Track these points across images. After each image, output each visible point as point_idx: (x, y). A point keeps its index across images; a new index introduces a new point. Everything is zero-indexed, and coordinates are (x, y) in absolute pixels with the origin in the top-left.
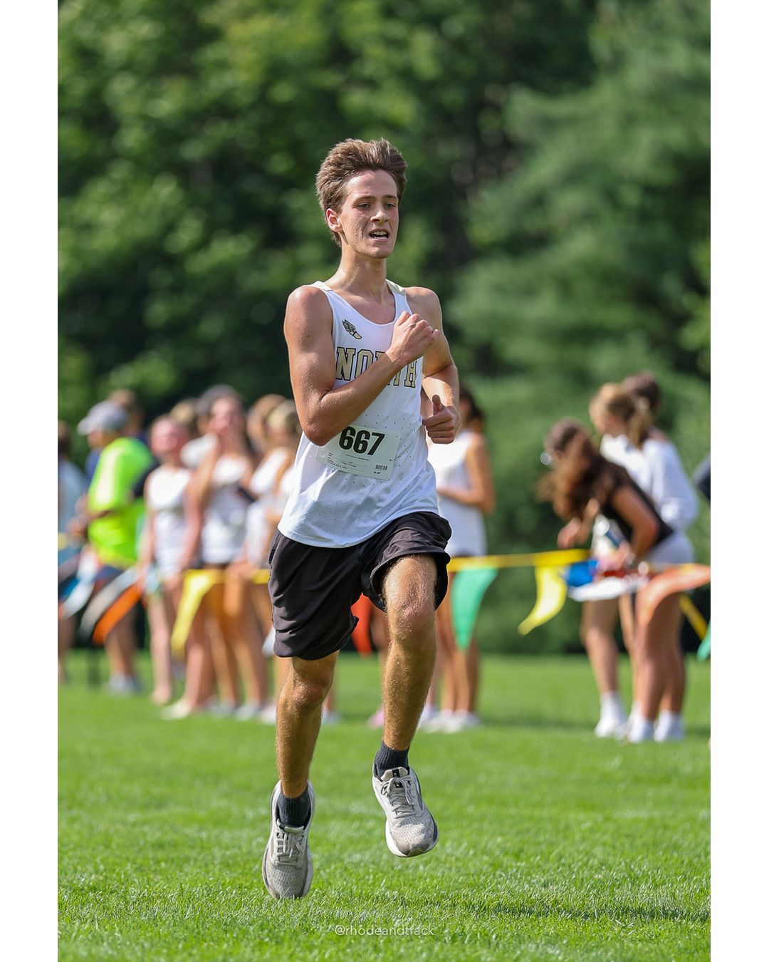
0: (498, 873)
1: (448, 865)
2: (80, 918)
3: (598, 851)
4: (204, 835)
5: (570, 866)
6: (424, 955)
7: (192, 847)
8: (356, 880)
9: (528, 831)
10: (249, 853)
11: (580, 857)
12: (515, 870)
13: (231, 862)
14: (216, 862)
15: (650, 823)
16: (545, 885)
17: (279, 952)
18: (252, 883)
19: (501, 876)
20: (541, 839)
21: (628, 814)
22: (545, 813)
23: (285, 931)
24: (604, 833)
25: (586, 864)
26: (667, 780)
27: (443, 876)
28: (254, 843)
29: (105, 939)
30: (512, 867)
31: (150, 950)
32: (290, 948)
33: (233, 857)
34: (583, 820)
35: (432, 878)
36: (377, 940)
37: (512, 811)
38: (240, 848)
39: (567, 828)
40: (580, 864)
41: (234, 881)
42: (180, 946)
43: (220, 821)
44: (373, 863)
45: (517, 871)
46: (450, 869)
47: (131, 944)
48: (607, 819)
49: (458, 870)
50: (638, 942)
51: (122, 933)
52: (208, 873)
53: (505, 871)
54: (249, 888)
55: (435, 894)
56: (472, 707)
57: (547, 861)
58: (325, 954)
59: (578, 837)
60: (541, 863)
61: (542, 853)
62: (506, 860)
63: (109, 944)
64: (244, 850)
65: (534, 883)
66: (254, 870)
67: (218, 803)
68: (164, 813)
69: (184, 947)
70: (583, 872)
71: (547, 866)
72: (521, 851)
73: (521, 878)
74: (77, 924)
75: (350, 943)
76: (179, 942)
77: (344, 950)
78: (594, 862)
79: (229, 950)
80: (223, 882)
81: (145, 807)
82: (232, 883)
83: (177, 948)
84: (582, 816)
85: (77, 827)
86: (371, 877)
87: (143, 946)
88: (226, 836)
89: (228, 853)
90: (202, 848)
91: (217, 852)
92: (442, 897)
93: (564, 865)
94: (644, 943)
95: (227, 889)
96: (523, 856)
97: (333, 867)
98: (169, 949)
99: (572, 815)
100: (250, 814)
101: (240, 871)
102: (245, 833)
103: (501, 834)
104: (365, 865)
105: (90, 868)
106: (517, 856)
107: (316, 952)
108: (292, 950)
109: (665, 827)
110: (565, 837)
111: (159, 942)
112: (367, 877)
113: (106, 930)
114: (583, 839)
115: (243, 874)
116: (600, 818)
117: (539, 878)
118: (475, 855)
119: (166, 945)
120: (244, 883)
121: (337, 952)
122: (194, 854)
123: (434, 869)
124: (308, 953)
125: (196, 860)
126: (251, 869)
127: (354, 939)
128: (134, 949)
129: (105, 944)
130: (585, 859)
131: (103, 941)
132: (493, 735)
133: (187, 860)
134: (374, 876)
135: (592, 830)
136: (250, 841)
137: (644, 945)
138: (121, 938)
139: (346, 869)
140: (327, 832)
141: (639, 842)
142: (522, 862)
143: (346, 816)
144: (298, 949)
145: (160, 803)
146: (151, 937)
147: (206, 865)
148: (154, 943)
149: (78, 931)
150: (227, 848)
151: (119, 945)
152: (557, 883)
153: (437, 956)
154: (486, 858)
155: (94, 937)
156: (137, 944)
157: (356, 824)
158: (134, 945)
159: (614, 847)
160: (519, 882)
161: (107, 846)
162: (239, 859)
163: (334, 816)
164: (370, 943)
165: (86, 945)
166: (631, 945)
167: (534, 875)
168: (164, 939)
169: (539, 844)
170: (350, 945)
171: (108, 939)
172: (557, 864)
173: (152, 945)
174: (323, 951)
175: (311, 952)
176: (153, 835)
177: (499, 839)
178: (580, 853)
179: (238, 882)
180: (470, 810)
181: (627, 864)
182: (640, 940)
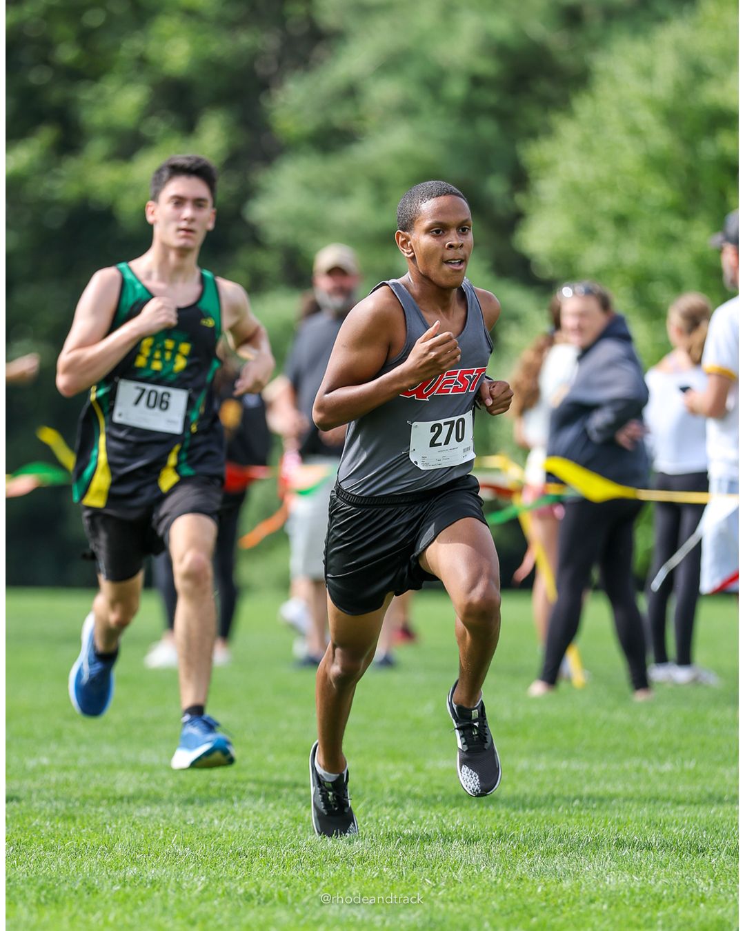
1: (245, 820)
8: (145, 835)
17: (60, 915)
18: (31, 838)
27: (240, 830)
32: (71, 910)
34: (393, 771)
39: (375, 779)
40: (388, 818)
44: (164, 817)
46: (247, 824)
48: (419, 769)
49: (257, 825)
50: (449, 903)
59: (386, 789)
66: (34, 824)
70: (392, 827)
78: (404, 816)
84: (391, 766)
86: (162, 832)
94: (456, 904)
97: (120, 822)
99: (380, 766)
100: (31, 763)
104: (156, 820)
108: (73, 912)
112: (157, 833)
116: (410, 768)
120: (22, 838)
124: (90, 915)
126: (30, 824)
134: (165, 833)
137: (455, 906)
139: (134, 823)
140: (114, 783)
143: (135, 766)
144: (80, 911)
157: (146, 775)
163: (121, 767)
166: (442, 906)
175: (94, 913)
180: (271, 759)
181: (438, 817)
182: (452, 901)
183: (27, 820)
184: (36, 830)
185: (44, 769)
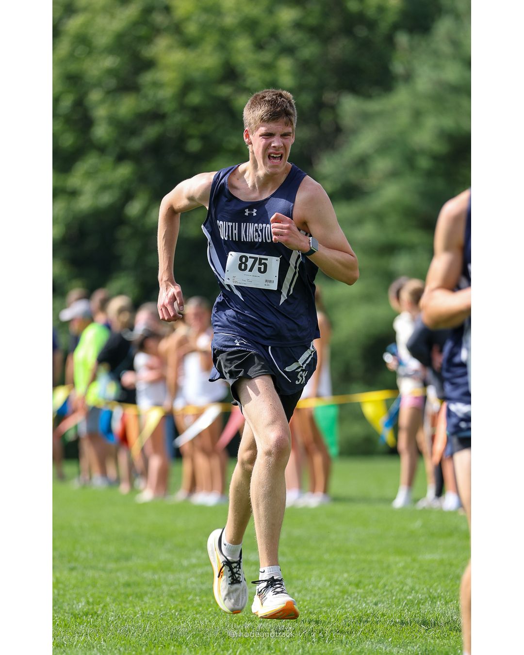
0: (345, 597)
1: (313, 593)
2: (78, 634)
3: (409, 581)
4: (156, 577)
5: (391, 591)
6: (300, 651)
7: (149, 585)
9: (363, 569)
10: (186, 588)
11: (397, 585)
12: (356, 595)
13: (174, 594)
14: (164, 594)
15: (441, 562)
16: (376, 604)
17: (207, 652)
18: (188, 607)
19: (347, 599)
20: (372, 574)
21: (427, 557)
22: (375, 557)
23: (210, 638)
24: (412, 570)
25: (401, 590)
26: (450, 534)
27: (310, 600)
28: (189, 582)
29: (95, 646)
30: (354, 593)
31: (124, 652)
32: (213, 649)
33: (176, 591)
34: (398, 562)
35: (304, 601)
36: (270, 642)
37: (353, 557)
38: (180, 585)
39: (389, 567)
40: (398, 589)
41: (176, 607)
42: (144, 649)
43: (167, 568)
45: (358, 596)
46: (315, 595)
47: (111, 649)
48: (414, 560)
49: (320, 595)
50: (436, 639)
51: (105, 642)
52: (159, 601)
53: (350, 595)
54: (187, 610)
55: (306, 612)
56: (326, 491)
57: (377, 588)
58: (237, 651)
59: (395, 572)
60: (373, 590)
61: (373, 583)
62: (351, 588)
63: (97, 649)
64: (182, 586)
65: (368, 603)
67: (164, 556)
68: (130, 564)
69: (146, 650)
70: (400, 595)
71: (376, 592)
72: (360, 582)
73: (360, 600)
74: (76, 637)
75: (253, 644)
76: (143, 647)
77: (249, 649)
78: (407, 588)
79: (175, 651)
80: (169, 607)
81: (118, 560)
82: (175, 608)
83: (141, 650)
84: (397, 559)
85: (74, 574)
87: (119, 650)
88: (171, 578)
89: (172, 588)
90: (156, 586)
91: (165, 588)
92: (311, 613)
93: (387, 591)
94: (441, 640)
95: (172, 612)
96: (361, 586)
98: (136, 652)
99: (392, 559)
100: (185, 563)
101: (180, 600)
102: (183, 576)
103: (347, 572)
105: (83, 600)
106: (357, 585)
107: (231, 651)
108: (215, 650)
109: (451, 565)
110: (388, 573)
111: (130, 647)
113: (95, 641)
114: (399, 574)
115: (182, 602)
116: (409, 559)
117: (371, 599)
118: (330, 585)
119: (134, 648)
120: (183, 607)
121: (244, 651)
122: (150, 589)
123: (305, 595)
124: (225, 652)
125: (151, 593)
126: (187, 598)
127: (255, 642)
128: (113, 652)
129: (95, 649)
130: (401, 587)
131: (93, 647)
132: (339, 508)
133: (146, 593)
135: (405, 568)
136: (186, 580)
137: (440, 641)
138: (105, 645)
141: (434, 575)
142: (360, 589)
144: (219, 650)
145: (127, 557)
146: (124, 644)
147: (158, 597)
148: (127, 648)
149: (78, 641)
150: (172, 585)
151: (104, 649)
152: (383, 603)
153: (308, 652)
154: (337, 587)
155: (88, 644)
156: (116, 649)
158: (114, 649)
159: (419, 579)
160: (359, 602)
161: (94, 585)
162: (179, 592)
164: (265, 644)
165: (82, 650)
166: (432, 641)
167: (368, 598)
168: (132, 645)
169: (371, 577)
170: (252, 646)
171: (96, 647)
172: (382, 591)
173: (126, 649)
174: (236, 650)
175: (228, 651)
176: (123, 578)
177: (346, 575)
178: (397, 582)
179: (179, 607)
180: (326, 557)
181: (427, 589)
182: (438, 638)
183: (185, 596)
184: (191, 602)
185: (194, 566)
